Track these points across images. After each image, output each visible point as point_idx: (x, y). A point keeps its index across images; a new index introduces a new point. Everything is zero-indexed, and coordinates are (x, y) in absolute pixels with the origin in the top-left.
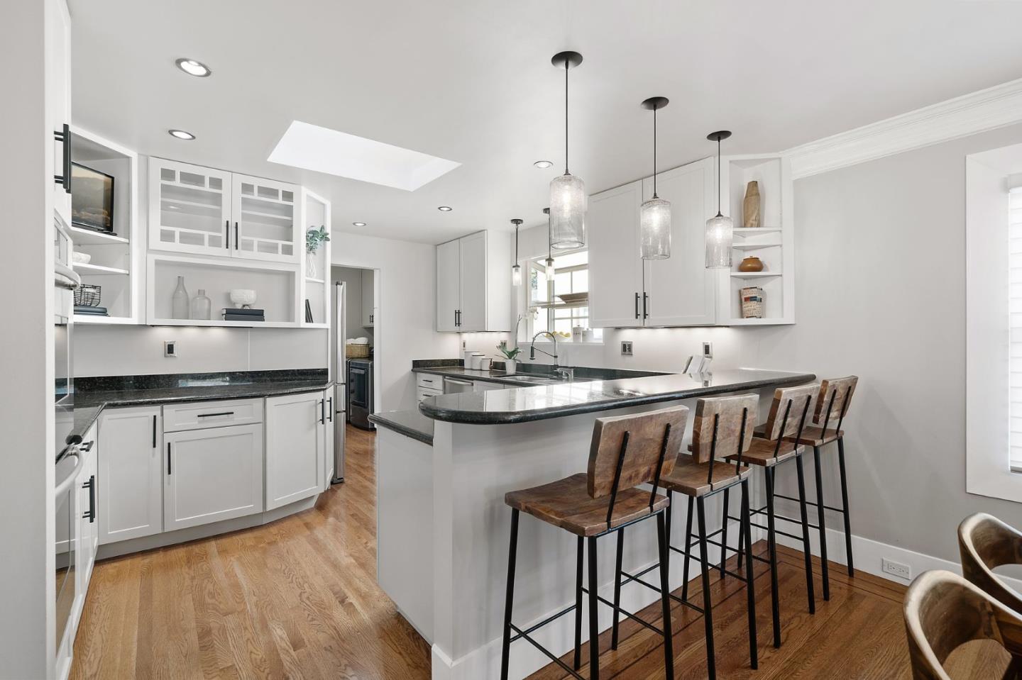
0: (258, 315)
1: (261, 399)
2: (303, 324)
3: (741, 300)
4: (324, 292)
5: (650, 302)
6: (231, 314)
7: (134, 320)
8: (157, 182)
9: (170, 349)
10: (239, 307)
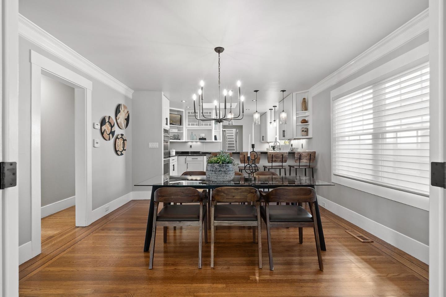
0: (205, 139)
1: (203, 156)
2: (213, 140)
3: (307, 131)
4: (220, 133)
5: (285, 132)
6: (200, 139)
7: (184, 141)
8: (187, 114)
9: (191, 146)
10: (202, 138)
